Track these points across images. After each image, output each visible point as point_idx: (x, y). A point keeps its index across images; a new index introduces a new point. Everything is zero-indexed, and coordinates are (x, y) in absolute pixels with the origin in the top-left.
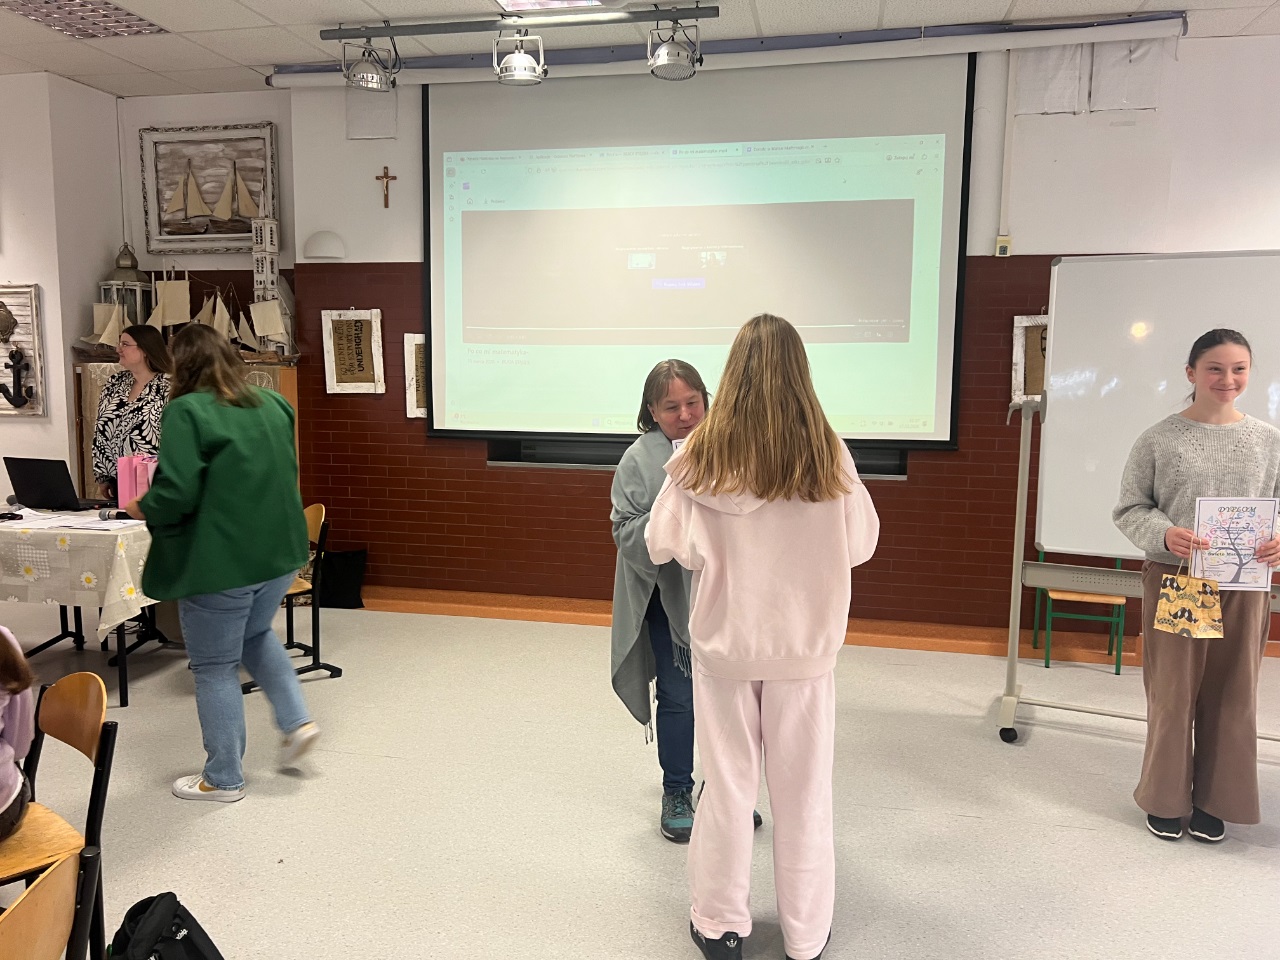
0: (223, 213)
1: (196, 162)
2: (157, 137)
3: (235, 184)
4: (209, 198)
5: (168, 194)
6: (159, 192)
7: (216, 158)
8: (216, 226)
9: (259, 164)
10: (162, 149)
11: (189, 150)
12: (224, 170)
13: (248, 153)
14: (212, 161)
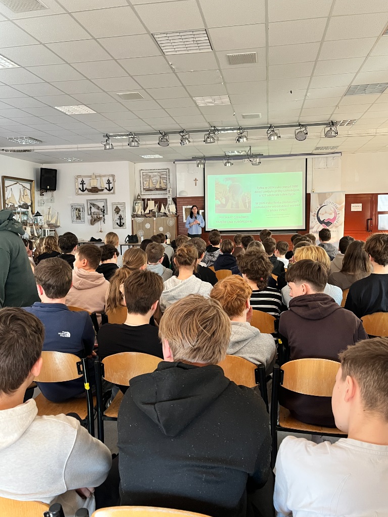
0: (158, 187)
1: (152, 176)
2: (143, 171)
3: (160, 181)
4: (154, 183)
5: (145, 183)
6: (143, 182)
7: (156, 175)
8: (157, 189)
9: (166, 177)
10: (144, 174)
11: (150, 174)
12: (158, 178)
13: (163, 174)
14: (155, 176)
